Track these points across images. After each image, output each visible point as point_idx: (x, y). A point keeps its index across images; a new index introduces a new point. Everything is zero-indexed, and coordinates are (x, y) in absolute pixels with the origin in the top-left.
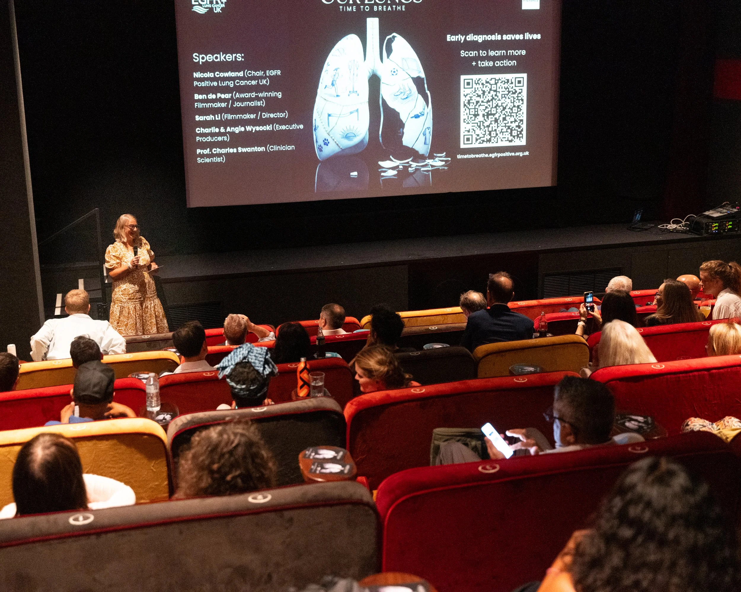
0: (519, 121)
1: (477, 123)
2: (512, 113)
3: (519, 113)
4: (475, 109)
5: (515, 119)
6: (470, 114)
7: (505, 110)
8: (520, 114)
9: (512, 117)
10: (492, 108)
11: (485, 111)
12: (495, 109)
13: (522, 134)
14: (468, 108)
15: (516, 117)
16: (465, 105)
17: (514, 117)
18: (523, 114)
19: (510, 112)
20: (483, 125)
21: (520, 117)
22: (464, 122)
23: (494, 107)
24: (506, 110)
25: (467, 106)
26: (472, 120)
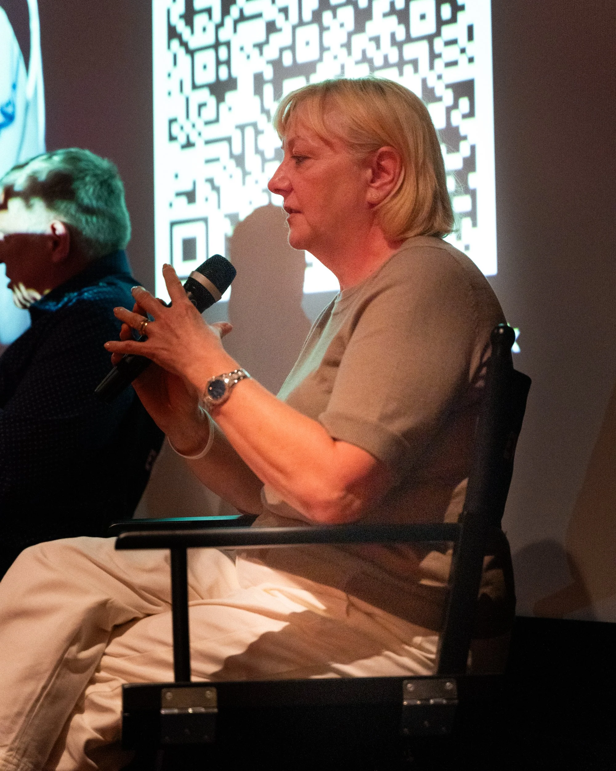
0: (448, 97)
1: (229, 140)
2: (409, 39)
3: (448, 32)
4: (216, 45)
5: (424, 81)
6: (195, 87)
7: (369, 25)
8: (454, 42)
9: (408, 69)
10: (301, 23)
11: (265, 48)
12: (315, 27)
13: (473, 194)
14: (184, 44)
15: (432, 67)
16: (173, 33)
17: (416, 70)
18: (470, 37)
19: (393, 35)
20: (258, 151)
21: (455, 63)
22: (172, 138)
23: (307, 16)
24: (372, 28)
25: (179, 37)
26: (207, 123)
